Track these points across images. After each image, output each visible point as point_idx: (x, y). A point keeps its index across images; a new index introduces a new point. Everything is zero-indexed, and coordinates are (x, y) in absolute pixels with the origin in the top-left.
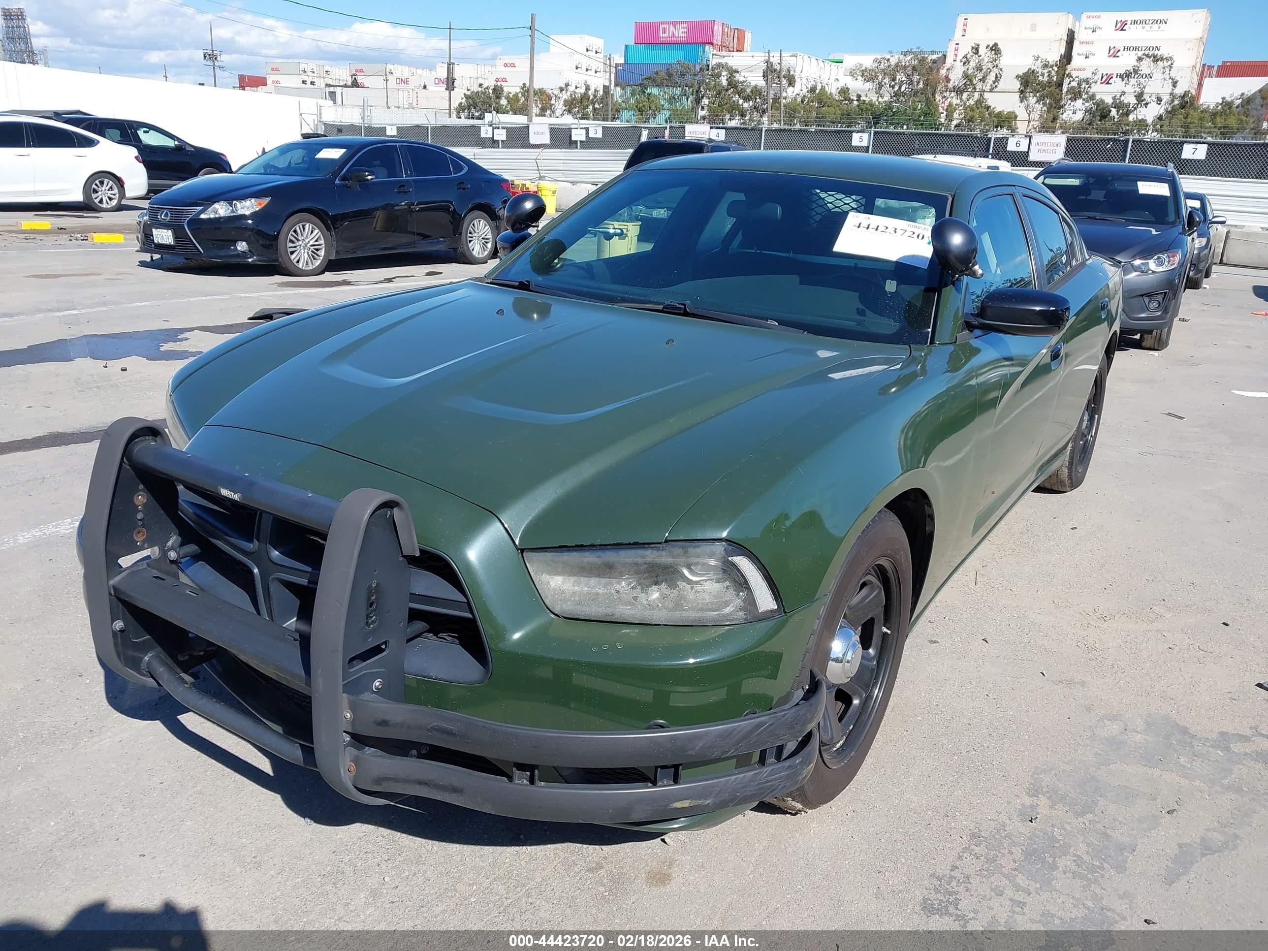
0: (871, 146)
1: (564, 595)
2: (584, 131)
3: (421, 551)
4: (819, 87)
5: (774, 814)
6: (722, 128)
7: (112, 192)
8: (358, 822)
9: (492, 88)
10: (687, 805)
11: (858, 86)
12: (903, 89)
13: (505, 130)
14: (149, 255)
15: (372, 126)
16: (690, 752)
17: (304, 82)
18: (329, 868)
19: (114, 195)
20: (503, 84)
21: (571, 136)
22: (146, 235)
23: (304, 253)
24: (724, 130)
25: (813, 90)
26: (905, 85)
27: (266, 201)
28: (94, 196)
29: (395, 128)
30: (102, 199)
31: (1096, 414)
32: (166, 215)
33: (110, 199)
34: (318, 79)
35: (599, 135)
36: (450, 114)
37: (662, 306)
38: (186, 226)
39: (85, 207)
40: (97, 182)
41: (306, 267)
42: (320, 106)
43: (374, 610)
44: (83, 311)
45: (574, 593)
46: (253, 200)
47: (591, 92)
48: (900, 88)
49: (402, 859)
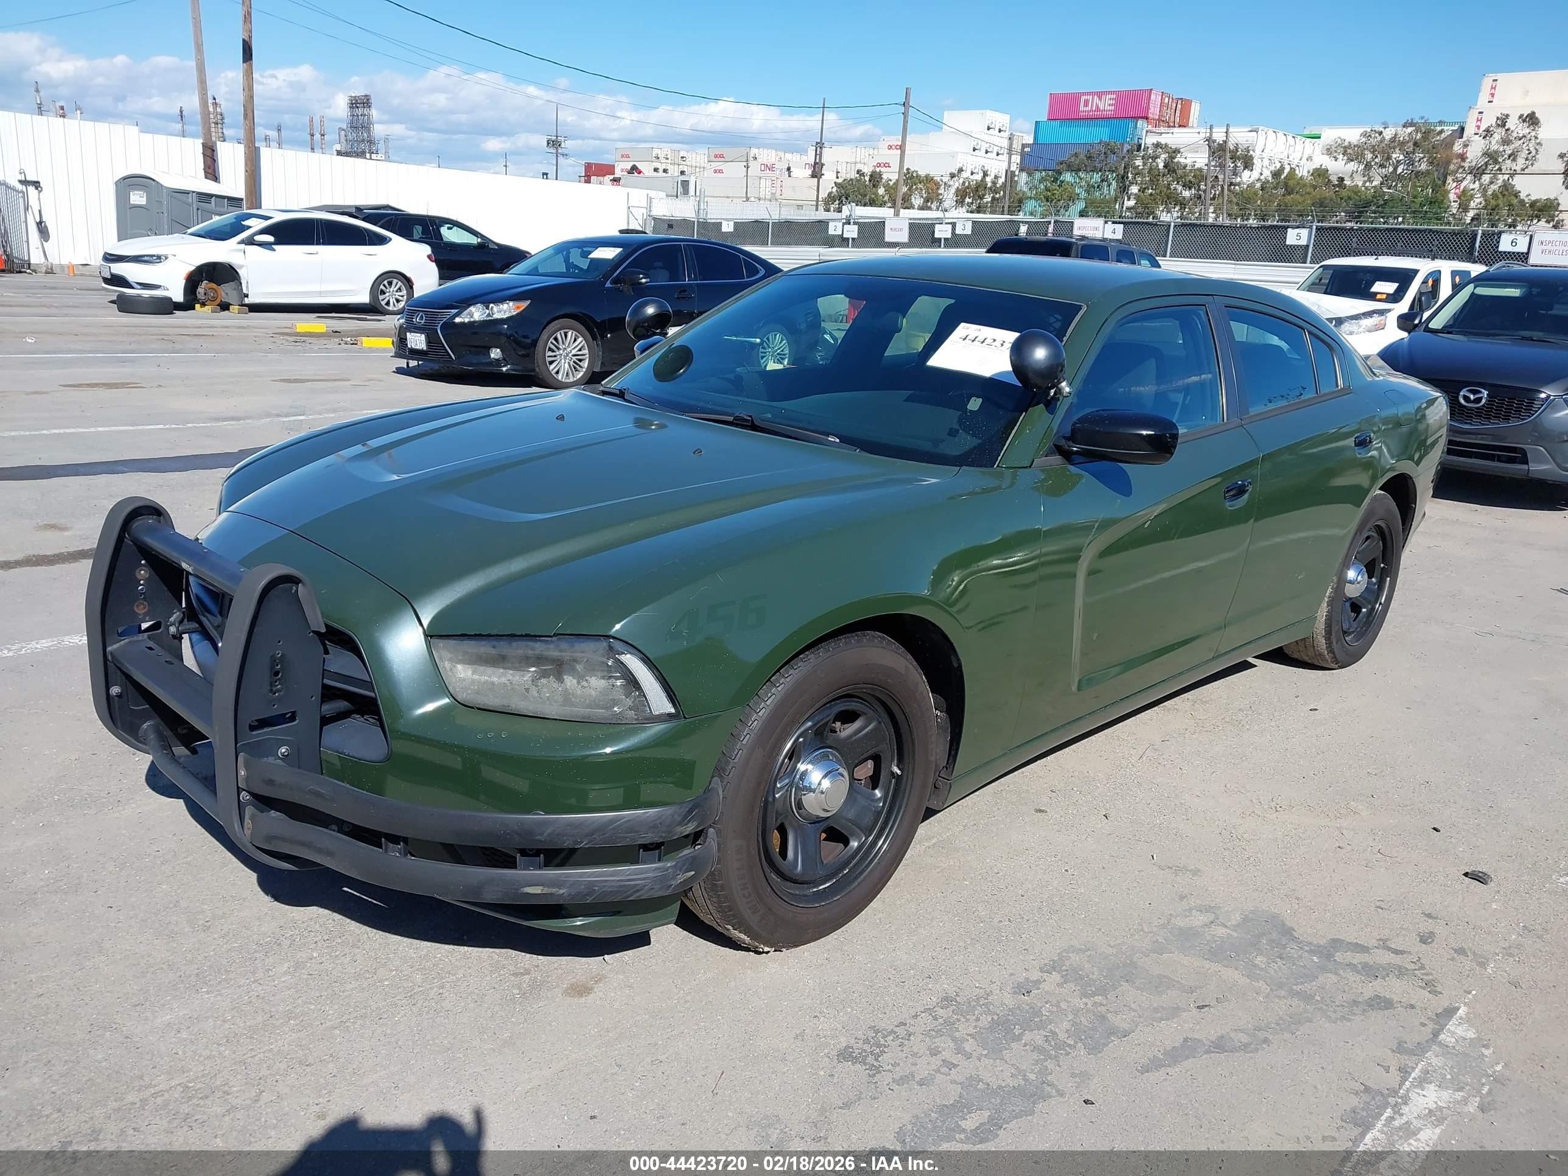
0: (1311, 246)
1: (464, 683)
2: (950, 226)
3: (327, 626)
4: (1287, 170)
5: (738, 950)
6: (1119, 223)
7: (400, 294)
8: (317, 906)
9: (869, 173)
10: (539, 892)
11: (1338, 167)
12: (1399, 170)
13: (857, 226)
14: (406, 361)
15: (708, 221)
16: (537, 838)
17: (656, 170)
18: (269, 939)
19: (402, 296)
20: (883, 170)
21: (934, 232)
22: (401, 339)
23: (565, 363)
24: (1122, 225)
25: (1276, 174)
26: (1402, 166)
27: (524, 304)
28: (381, 297)
29: (732, 224)
30: (389, 301)
31: (1387, 577)
32: (422, 318)
33: (398, 301)
34: (672, 167)
35: (968, 231)
36: (817, 205)
37: (732, 418)
38: (439, 331)
39: (372, 309)
40: (385, 282)
41: (566, 379)
42: (651, 199)
43: (279, 679)
44: (311, 417)
45: (473, 681)
46: (511, 303)
47: (988, 179)
48: (1395, 169)
49: (340, 941)
